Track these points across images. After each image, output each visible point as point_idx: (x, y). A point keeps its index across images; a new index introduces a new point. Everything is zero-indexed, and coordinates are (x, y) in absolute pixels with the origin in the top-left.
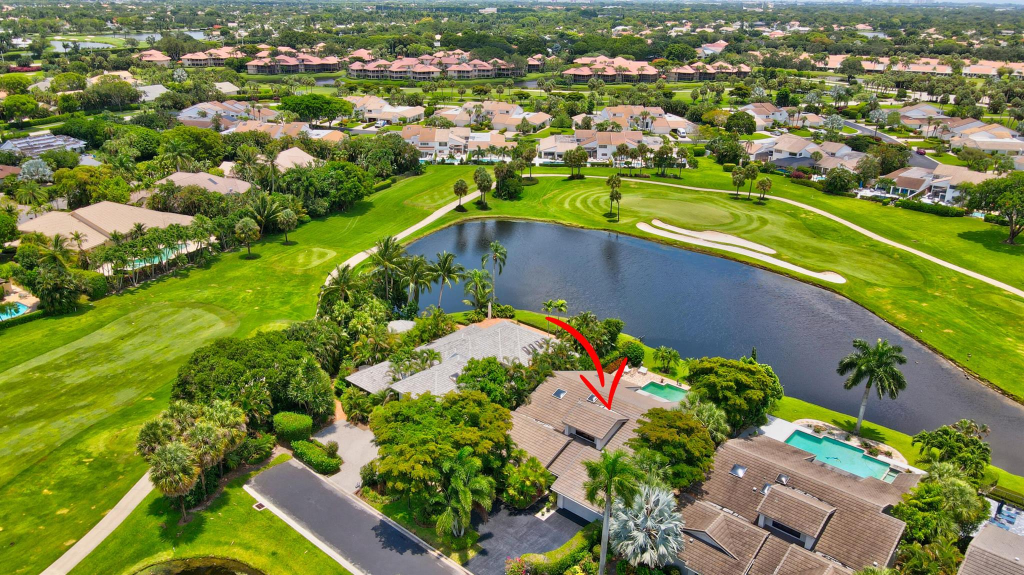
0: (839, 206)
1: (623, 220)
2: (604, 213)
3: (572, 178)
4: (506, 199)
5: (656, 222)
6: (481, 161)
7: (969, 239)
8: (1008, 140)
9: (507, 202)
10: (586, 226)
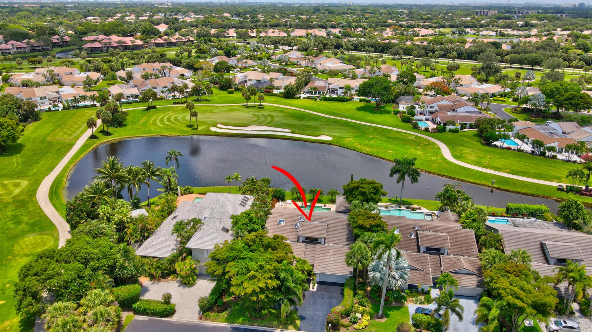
0: (297, 104)
1: (201, 128)
2: (186, 125)
3: (149, 108)
4: (117, 127)
5: (219, 126)
6: (79, 106)
7: (362, 110)
8: (340, 65)
9: (119, 128)
10: (181, 134)
